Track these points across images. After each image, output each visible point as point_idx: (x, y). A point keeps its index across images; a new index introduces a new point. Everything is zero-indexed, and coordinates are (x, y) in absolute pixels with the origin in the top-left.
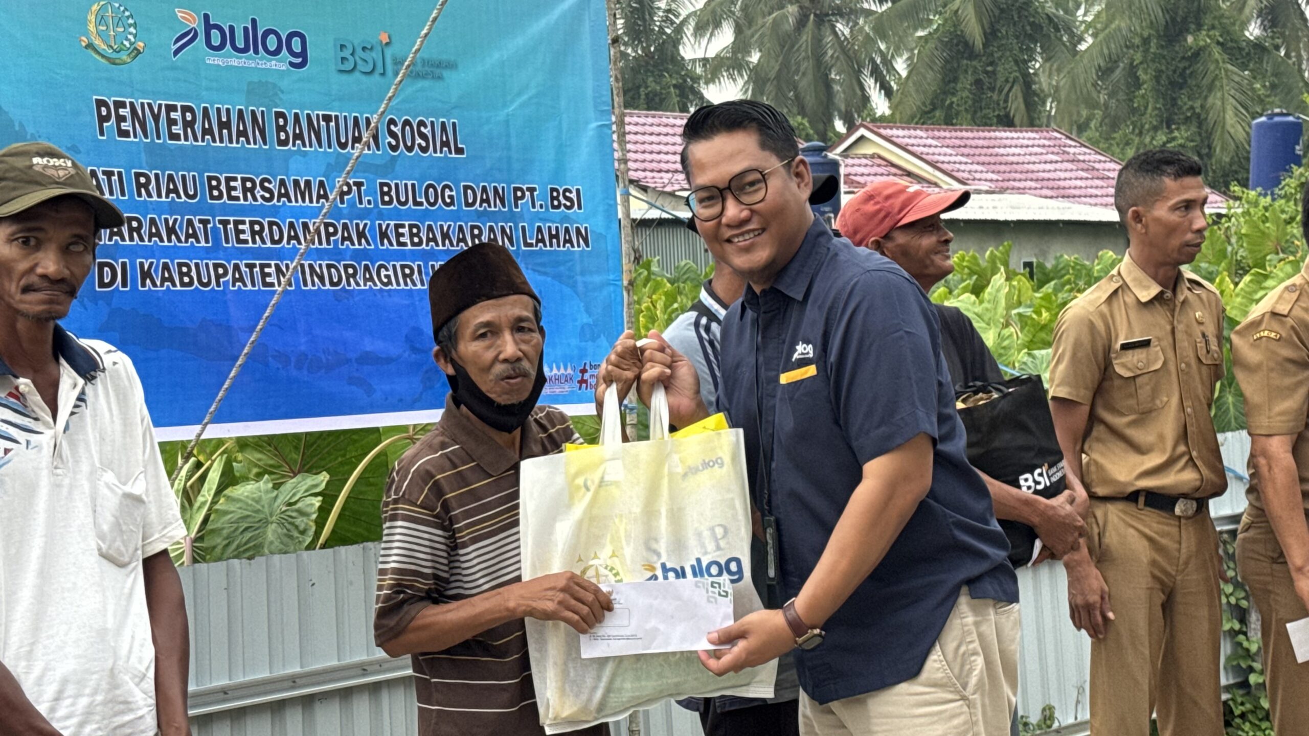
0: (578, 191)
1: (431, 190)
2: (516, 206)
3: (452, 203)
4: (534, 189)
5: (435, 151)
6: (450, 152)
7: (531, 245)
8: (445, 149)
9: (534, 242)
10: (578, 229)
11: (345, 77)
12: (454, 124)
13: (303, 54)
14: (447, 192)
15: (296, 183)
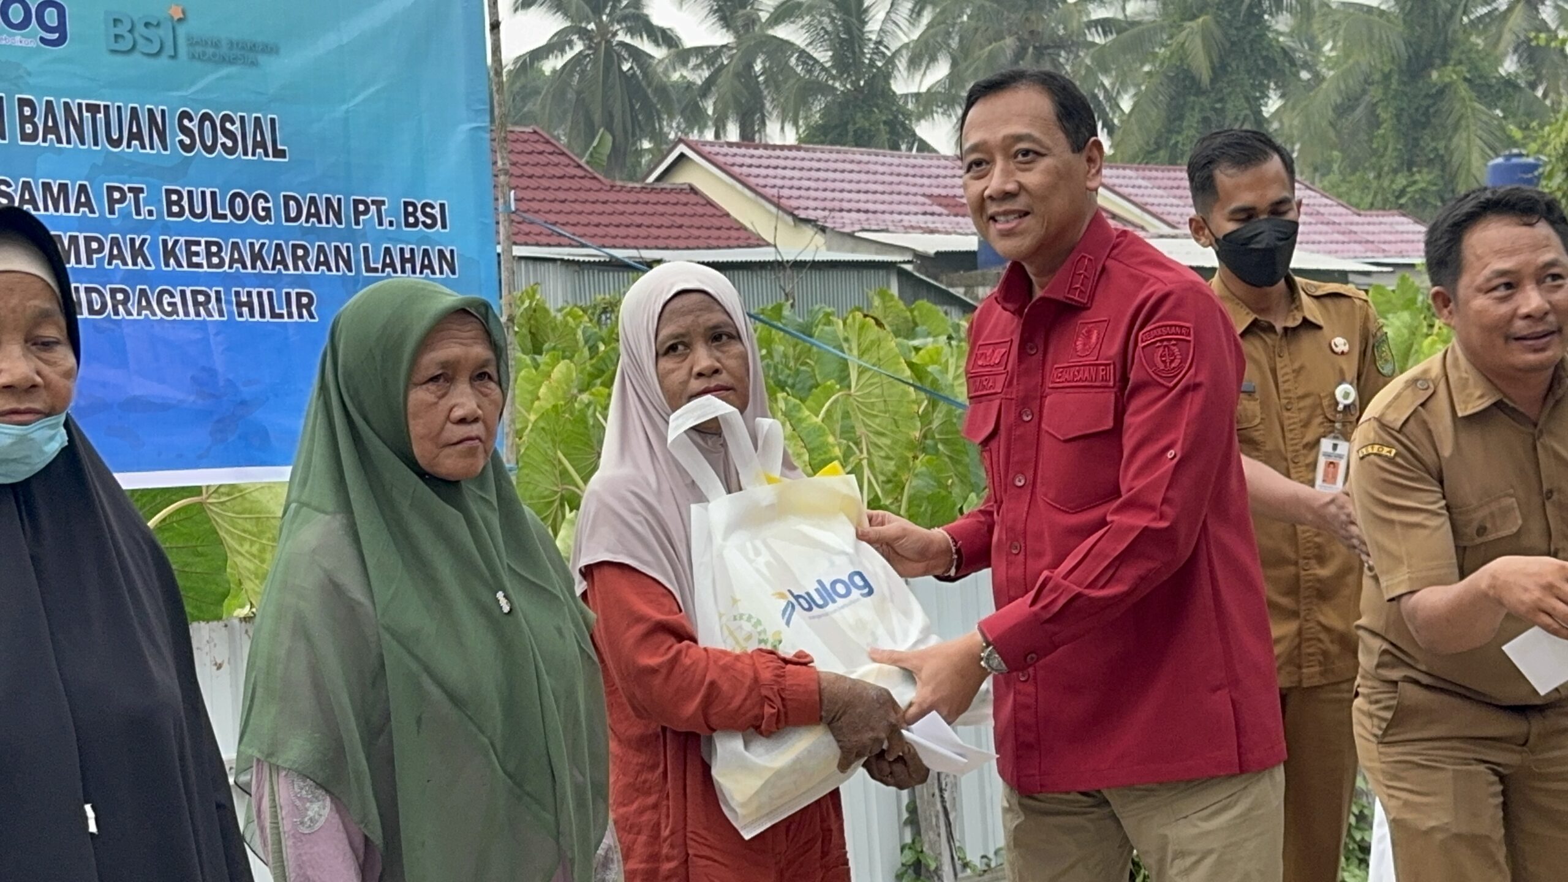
0: (442, 206)
1: (238, 200)
2: (357, 223)
3: (268, 217)
4: (379, 204)
5: (245, 153)
6: (267, 155)
7: (376, 270)
8: (259, 151)
9: (380, 266)
10: (441, 252)
11: (119, 59)
12: (273, 121)
13: (61, 28)
14: (261, 203)
15: (47, 187)
